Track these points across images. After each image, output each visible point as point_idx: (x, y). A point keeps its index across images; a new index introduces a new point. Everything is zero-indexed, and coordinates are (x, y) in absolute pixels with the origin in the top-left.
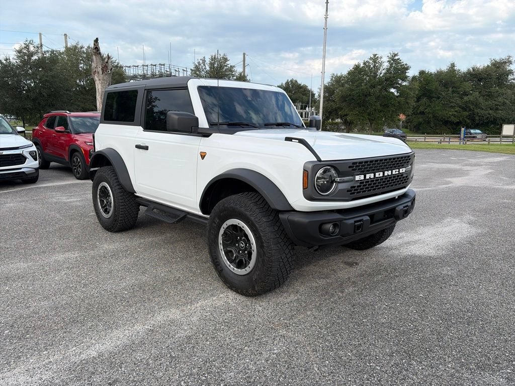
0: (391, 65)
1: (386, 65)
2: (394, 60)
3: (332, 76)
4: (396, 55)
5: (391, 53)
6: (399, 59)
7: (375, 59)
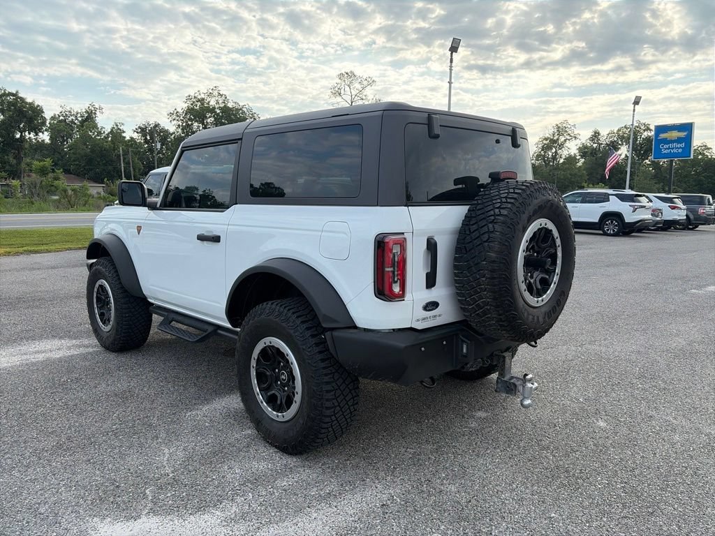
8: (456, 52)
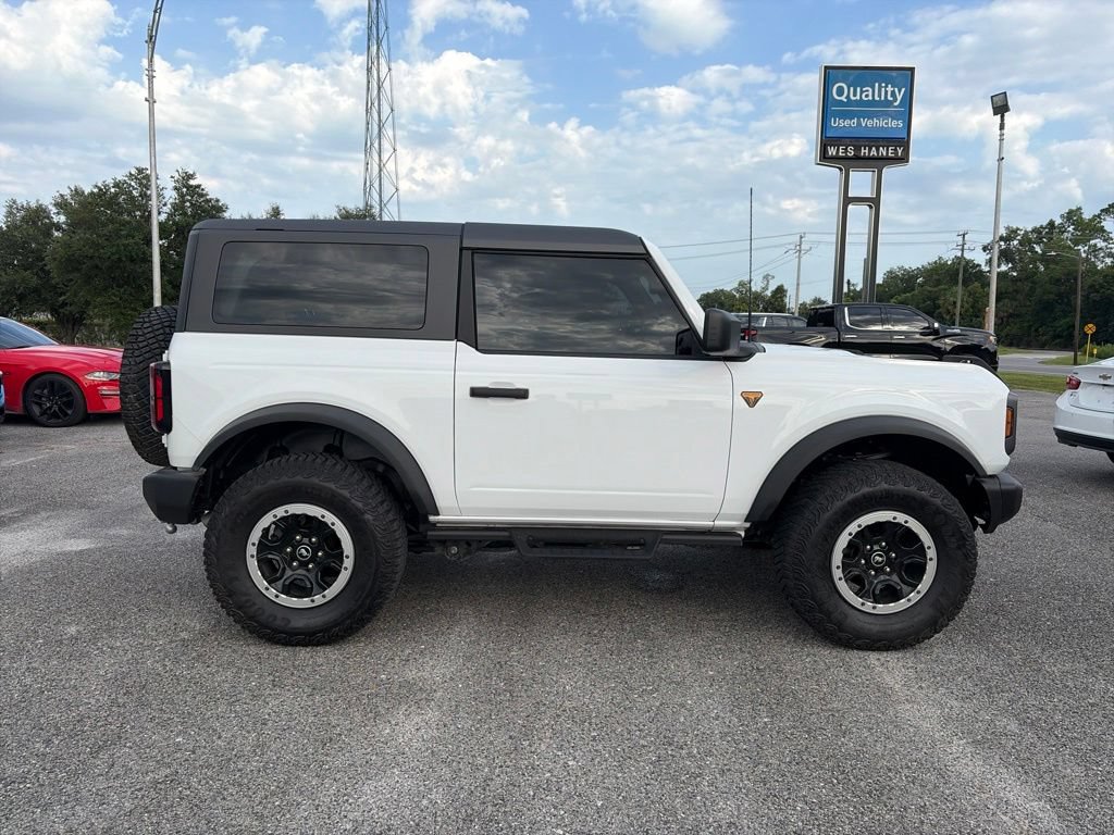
0: (182, 196)
1: (171, 196)
2: (187, 187)
3: (11, 207)
4: (191, 177)
5: (180, 171)
6: (199, 186)
7: (143, 178)
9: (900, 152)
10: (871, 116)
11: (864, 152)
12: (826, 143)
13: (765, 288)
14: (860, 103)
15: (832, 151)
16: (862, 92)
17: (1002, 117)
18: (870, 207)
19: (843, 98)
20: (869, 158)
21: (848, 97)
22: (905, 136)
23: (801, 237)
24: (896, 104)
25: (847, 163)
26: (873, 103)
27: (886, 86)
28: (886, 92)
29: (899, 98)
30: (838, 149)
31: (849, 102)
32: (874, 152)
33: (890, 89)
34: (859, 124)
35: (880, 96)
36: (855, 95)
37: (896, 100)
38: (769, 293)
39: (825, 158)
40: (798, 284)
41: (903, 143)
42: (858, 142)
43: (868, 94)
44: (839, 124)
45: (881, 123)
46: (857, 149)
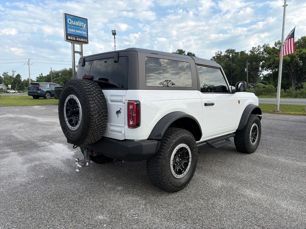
8: (116, 35)
9: (86, 40)
10: (78, 29)
11: (78, 39)
12: (67, 35)
13: (14, 75)
14: (75, 25)
15: (69, 38)
16: (75, 23)
17: (115, 36)
18: (80, 54)
19: (71, 23)
20: (79, 41)
21: (72, 23)
22: (87, 36)
23: (29, 60)
24: (84, 28)
25: (74, 42)
26: (78, 26)
27: (81, 23)
28: (81, 24)
29: (85, 26)
30: (71, 37)
31: (72, 25)
32: (80, 40)
33: (82, 23)
34: (76, 31)
35: (80, 25)
36: (74, 23)
37: (84, 27)
38: (15, 76)
39: (67, 39)
40: (29, 74)
41: (87, 38)
42: (76, 36)
43: (77, 23)
44: (71, 31)
45: (81, 32)
46: (76, 38)
